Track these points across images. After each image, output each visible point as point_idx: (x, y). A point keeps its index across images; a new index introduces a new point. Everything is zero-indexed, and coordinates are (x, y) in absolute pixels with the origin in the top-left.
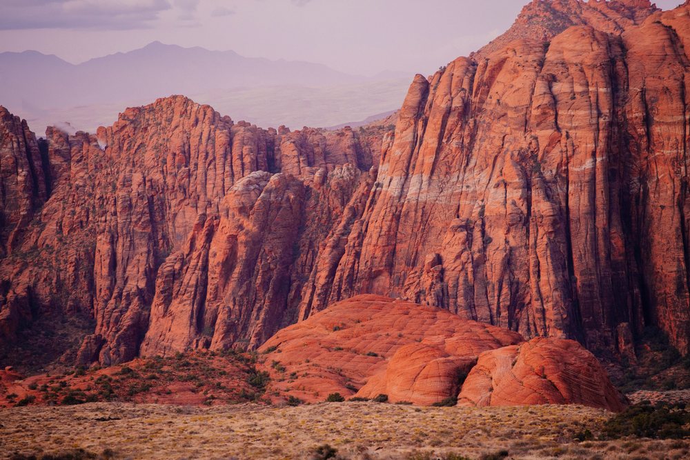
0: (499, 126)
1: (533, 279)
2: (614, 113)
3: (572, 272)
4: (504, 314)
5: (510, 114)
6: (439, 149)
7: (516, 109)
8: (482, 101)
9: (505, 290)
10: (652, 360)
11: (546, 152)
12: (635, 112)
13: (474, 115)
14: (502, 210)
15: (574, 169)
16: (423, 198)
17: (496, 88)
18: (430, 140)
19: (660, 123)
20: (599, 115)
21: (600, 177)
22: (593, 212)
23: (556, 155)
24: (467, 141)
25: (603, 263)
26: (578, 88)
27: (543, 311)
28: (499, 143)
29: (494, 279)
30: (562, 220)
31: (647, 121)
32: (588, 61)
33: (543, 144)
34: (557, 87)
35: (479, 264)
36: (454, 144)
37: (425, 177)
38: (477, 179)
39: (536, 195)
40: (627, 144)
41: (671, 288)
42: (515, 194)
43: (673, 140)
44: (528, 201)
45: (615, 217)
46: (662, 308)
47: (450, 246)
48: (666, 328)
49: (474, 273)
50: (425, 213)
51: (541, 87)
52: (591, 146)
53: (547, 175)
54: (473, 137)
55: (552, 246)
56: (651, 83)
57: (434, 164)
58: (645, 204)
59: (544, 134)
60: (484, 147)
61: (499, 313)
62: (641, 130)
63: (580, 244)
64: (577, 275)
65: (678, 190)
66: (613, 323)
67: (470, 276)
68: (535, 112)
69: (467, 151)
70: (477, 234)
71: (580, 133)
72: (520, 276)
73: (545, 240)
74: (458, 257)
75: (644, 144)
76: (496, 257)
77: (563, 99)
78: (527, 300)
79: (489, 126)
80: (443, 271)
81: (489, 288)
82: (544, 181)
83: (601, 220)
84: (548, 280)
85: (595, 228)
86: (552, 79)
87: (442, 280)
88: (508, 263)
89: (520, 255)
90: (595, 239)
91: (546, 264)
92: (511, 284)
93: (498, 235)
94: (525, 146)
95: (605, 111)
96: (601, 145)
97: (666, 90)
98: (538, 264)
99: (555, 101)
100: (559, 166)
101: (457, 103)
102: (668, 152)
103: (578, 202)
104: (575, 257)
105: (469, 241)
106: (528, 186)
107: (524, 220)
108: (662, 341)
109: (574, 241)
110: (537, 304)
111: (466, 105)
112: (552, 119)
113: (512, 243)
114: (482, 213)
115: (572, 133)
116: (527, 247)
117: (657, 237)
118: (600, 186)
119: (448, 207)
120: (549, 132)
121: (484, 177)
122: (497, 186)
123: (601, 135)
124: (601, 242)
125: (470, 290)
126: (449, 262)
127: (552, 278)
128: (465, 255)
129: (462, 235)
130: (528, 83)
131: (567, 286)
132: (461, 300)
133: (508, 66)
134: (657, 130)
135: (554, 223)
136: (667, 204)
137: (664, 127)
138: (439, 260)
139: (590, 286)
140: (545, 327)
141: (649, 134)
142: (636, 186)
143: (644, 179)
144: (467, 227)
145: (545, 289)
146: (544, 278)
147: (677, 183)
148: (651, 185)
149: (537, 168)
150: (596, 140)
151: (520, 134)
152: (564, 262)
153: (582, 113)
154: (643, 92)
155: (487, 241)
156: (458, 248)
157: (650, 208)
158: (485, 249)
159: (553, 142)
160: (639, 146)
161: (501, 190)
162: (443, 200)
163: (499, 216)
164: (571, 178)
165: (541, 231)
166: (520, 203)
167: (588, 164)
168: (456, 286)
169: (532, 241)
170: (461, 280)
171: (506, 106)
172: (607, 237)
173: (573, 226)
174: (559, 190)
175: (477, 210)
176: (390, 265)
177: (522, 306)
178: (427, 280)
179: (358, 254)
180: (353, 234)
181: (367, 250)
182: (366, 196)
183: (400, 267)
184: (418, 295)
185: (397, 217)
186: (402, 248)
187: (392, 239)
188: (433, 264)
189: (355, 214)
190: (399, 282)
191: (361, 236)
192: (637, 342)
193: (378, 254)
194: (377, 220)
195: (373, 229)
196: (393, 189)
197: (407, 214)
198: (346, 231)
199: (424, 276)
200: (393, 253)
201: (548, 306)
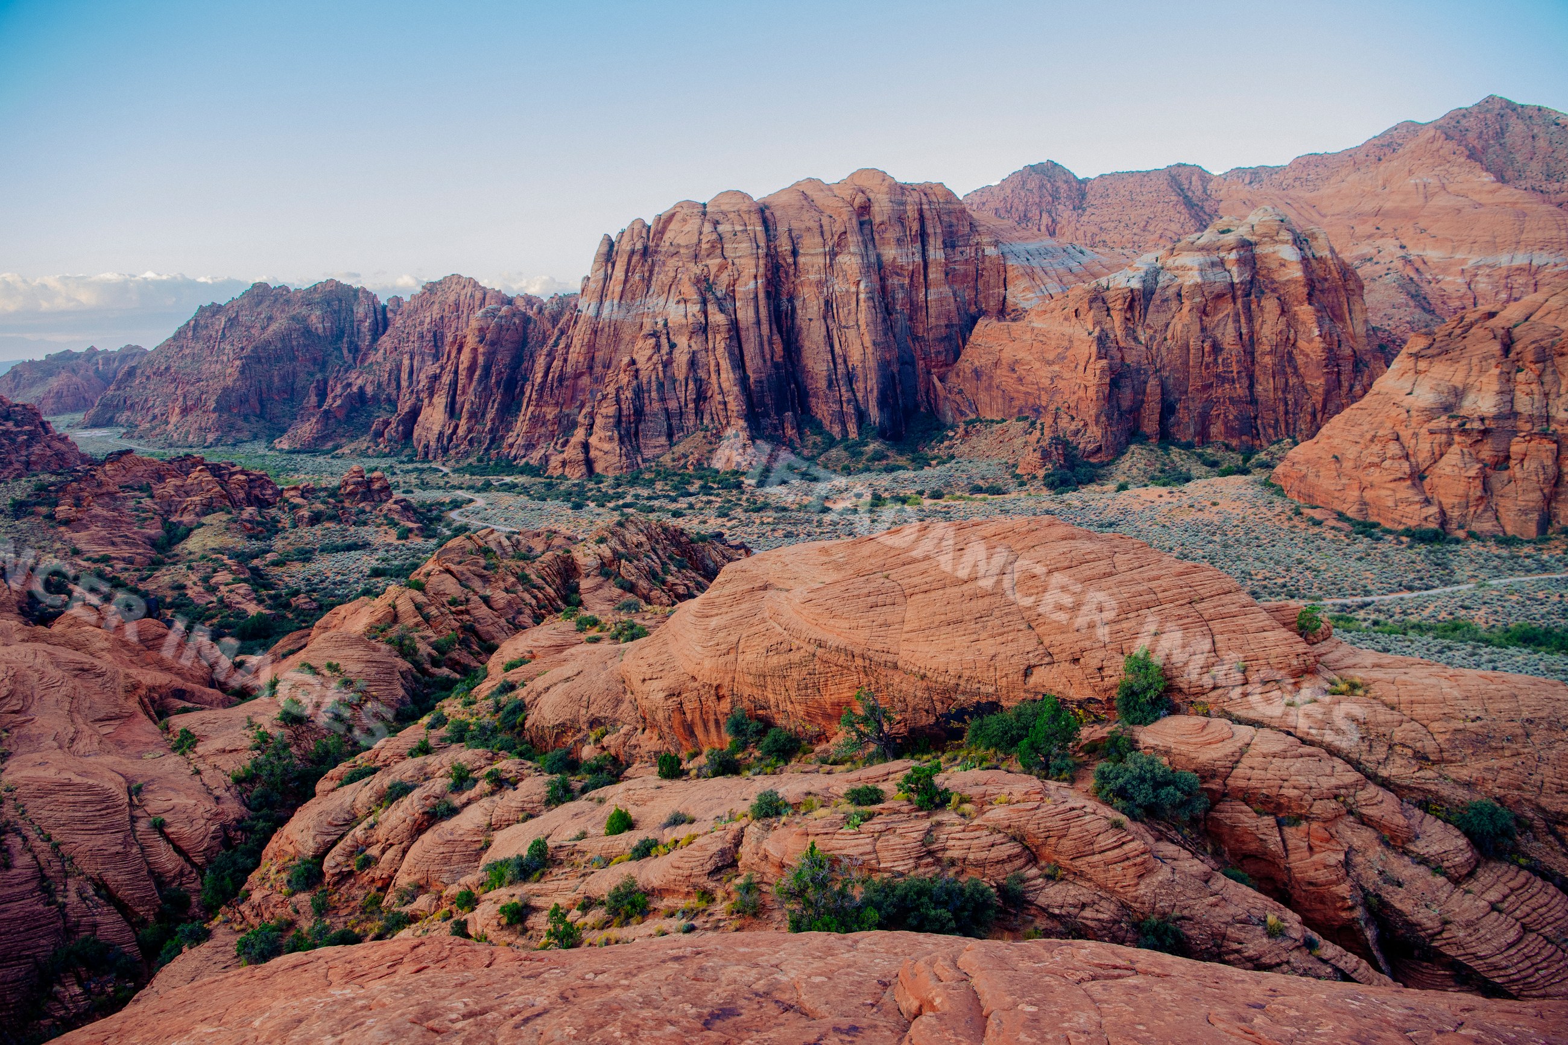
0: (672, 263)
1: (714, 376)
2: (768, 247)
3: (744, 371)
4: (691, 405)
5: (682, 251)
6: (626, 281)
7: (687, 246)
8: (657, 245)
9: (691, 386)
10: (815, 443)
11: (716, 276)
12: (785, 246)
13: (651, 255)
14: (684, 321)
15: (740, 289)
16: (614, 317)
17: (668, 236)
18: (619, 273)
19: (804, 255)
20: (758, 247)
21: (761, 295)
22: (758, 322)
23: (725, 278)
24: (647, 274)
25: (769, 364)
26: (738, 228)
27: (725, 403)
28: (672, 274)
29: (681, 376)
30: (734, 327)
31: (795, 253)
32: (744, 208)
33: (713, 271)
34: (720, 228)
35: (667, 364)
36: (637, 277)
37: (616, 302)
38: (656, 302)
39: (712, 308)
40: (778, 271)
41: (823, 384)
42: (694, 309)
43: (816, 268)
44: (705, 313)
45: (774, 327)
46: (813, 401)
47: (643, 351)
48: (819, 416)
49: (664, 372)
50: (616, 330)
51: (708, 228)
52: (753, 271)
53: (719, 294)
54: (651, 272)
55: (729, 349)
56: (795, 225)
57: (622, 291)
58: (793, 319)
59: (714, 263)
60: (660, 278)
61: (686, 405)
62: (790, 260)
63: (750, 349)
64: (750, 373)
65: (822, 306)
66: (780, 412)
67: (661, 375)
68: (704, 246)
69: (648, 281)
70: (664, 340)
71: (743, 261)
72: (702, 374)
73: (723, 344)
74: (650, 359)
75: (792, 272)
76: (681, 359)
77: (727, 236)
78: (709, 394)
79: (664, 263)
80: (637, 371)
81: (677, 385)
82: (718, 299)
83: (765, 329)
84: (728, 378)
85: (760, 336)
86: (716, 223)
87: (637, 378)
88: (693, 363)
89: (702, 357)
90: (761, 344)
91: (725, 364)
92: (696, 381)
93: (682, 342)
94: (698, 272)
95: (762, 244)
96: (762, 270)
97: (809, 229)
98: (718, 364)
99: (721, 238)
100: (728, 286)
101: (639, 246)
102: (813, 277)
103: (745, 315)
104: (747, 359)
105: (658, 347)
106: (704, 302)
107: (703, 329)
108: (818, 427)
109: (745, 347)
110: (719, 398)
111: (646, 248)
112: (719, 251)
113: (695, 347)
114: (666, 325)
115: (736, 261)
116: (707, 350)
117: (807, 344)
118: (762, 302)
119: (634, 324)
120: (719, 261)
121: (662, 301)
122: (678, 302)
123: (762, 262)
124: (766, 344)
125: (661, 385)
126: (642, 363)
127: (731, 375)
128: (655, 357)
129: (653, 341)
130: (696, 227)
131: (743, 381)
132: (654, 394)
133: (678, 217)
134: (801, 260)
135: (729, 330)
136: (814, 317)
137: (809, 258)
138: (633, 362)
139: (761, 382)
140: (727, 417)
141: (795, 263)
142: (785, 305)
143: (791, 299)
144: (655, 334)
145: (725, 385)
146: (723, 375)
147: (822, 301)
148: (798, 304)
149: (710, 288)
150: (757, 266)
151: (691, 265)
152: (739, 363)
153: (744, 245)
154: (790, 231)
155: (673, 346)
156: (649, 352)
157: (798, 322)
158: (671, 353)
159: (722, 268)
160: (787, 273)
161: (682, 305)
162: (630, 319)
163: (681, 326)
164: (738, 296)
165: (718, 337)
166: (699, 315)
167: (751, 285)
168: (649, 382)
169: (711, 346)
170: (653, 378)
171: (679, 246)
172: (771, 343)
173: (743, 334)
174: (728, 305)
175: (661, 323)
176: (591, 368)
177: (705, 399)
178: (624, 378)
179: (565, 360)
180: (562, 345)
181: (572, 357)
182: (569, 321)
183: (598, 370)
184: (618, 390)
185: (595, 332)
186: (600, 355)
187: (591, 348)
188: (629, 365)
189: (562, 332)
190: (599, 380)
191: (568, 347)
192: (799, 428)
193: (581, 359)
194: (579, 336)
195: (576, 342)
196: (592, 312)
197: (602, 330)
198: (556, 344)
199: (622, 375)
200: (593, 358)
201: (729, 398)
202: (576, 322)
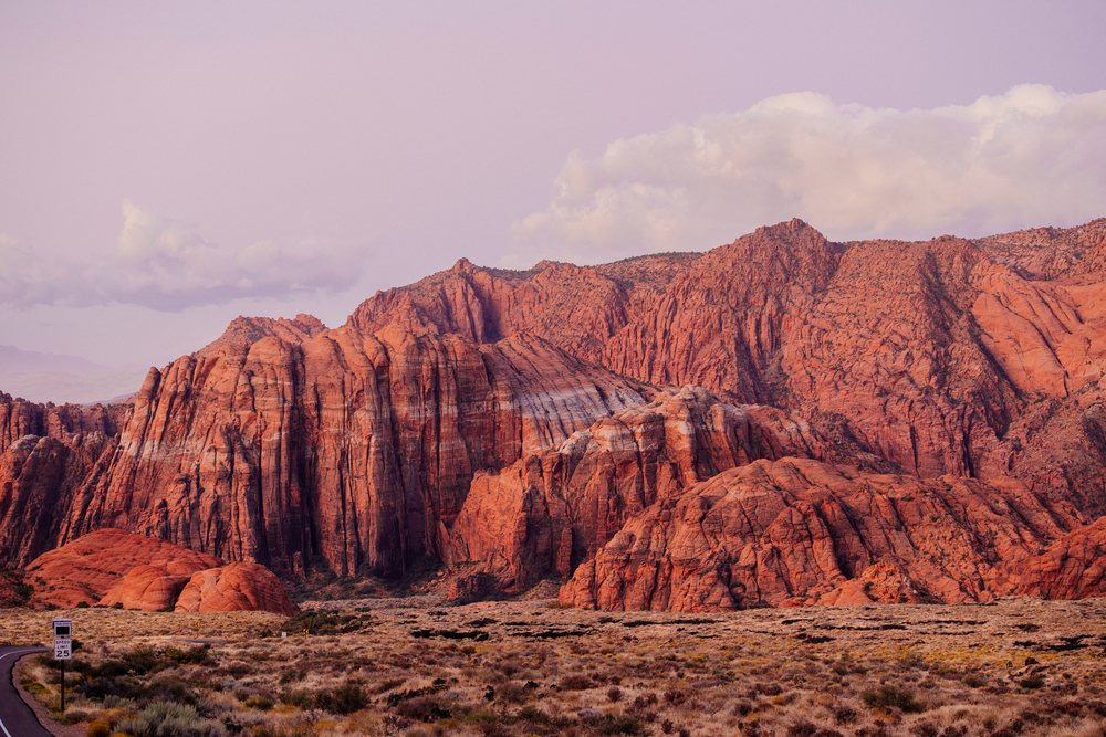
0: (211, 407)
1: (233, 519)
2: (295, 400)
3: (262, 515)
4: (212, 544)
5: (220, 398)
6: (167, 422)
7: (225, 395)
8: (200, 388)
9: (213, 527)
10: (317, 579)
11: (246, 427)
12: (310, 400)
13: (193, 398)
14: (213, 468)
15: (265, 440)
16: (154, 458)
17: (210, 379)
18: (161, 415)
19: (326, 409)
20: (285, 401)
21: (284, 446)
22: (278, 471)
23: (253, 429)
24: (188, 417)
25: (284, 508)
26: (270, 382)
27: (240, 543)
28: (211, 419)
29: (205, 519)
30: (256, 476)
31: (318, 407)
32: (277, 362)
33: (244, 421)
34: (255, 380)
35: (194, 507)
36: (178, 418)
37: (156, 443)
38: (195, 445)
39: (238, 457)
40: (304, 422)
41: (332, 528)
42: (222, 457)
43: (336, 422)
44: (232, 462)
45: (294, 479)
46: (325, 542)
47: (173, 494)
48: (328, 556)
49: (191, 514)
50: (155, 469)
51: (242, 380)
52: (278, 423)
53: (246, 444)
54: (192, 414)
55: (248, 495)
56: (321, 380)
57: (163, 433)
58: (315, 467)
59: (245, 414)
60: (200, 421)
61: (208, 544)
62: (314, 413)
63: (268, 494)
64: (266, 517)
65: (339, 457)
66: (290, 552)
67: (187, 517)
68: (238, 398)
69: (188, 424)
70: (194, 485)
71: (270, 414)
72: (225, 517)
73: (243, 491)
74: (179, 502)
75: (315, 423)
76: (207, 503)
77: (259, 389)
78: (229, 535)
79: (204, 406)
80: (167, 512)
81: (201, 526)
82: (244, 448)
83: (284, 477)
84: (244, 521)
85: (280, 483)
86: (251, 374)
87: (166, 519)
88: (216, 507)
89: (225, 502)
90: (279, 490)
91: (243, 508)
92: (217, 523)
93: (209, 487)
94: (230, 421)
95: (289, 398)
96: (286, 422)
97: (332, 385)
98: (237, 509)
99: (253, 391)
100: (255, 437)
101: (181, 389)
102: (333, 430)
103: (268, 464)
104: (265, 504)
105: (187, 490)
106: (232, 451)
107: (228, 476)
108: (324, 565)
109: (264, 492)
110: (236, 538)
111: (188, 390)
112: (250, 403)
113: (219, 493)
114: (197, 470)
115: (265, 413)
116: (230, 496)
117: (323, 491)
118: (284, 453)
119: (172, 465)
120: (248, 412)
121: (200, 444)
122: (209, 450)
123: (286, 416)
124: (284, 493)
125: (187, 526)
126: (172, 502)
127: (248, 519)
128: (184, 500)
129: (182, 486)
130: (234, 376)
131: (258, 525)
132: (180, 534)
133: (219, 364)
134: (324, 413)
135: (250, 479)
136: (331, 467)
137: (330, 412)
138: (164, 504)
139: (275, 525)
140: (241, 555)
141: (319, 416)
142: (309, 453)
143: (315, 449)
144: (187, 480)
145: (242, 527)
146: (241, 519)
147: (339, 452)
148: (320, 453)
149: (239, 438)
150: (282, 419)
151: (227, 413)
152: (256, 507)
153: (272, 399)
154: (316, 386)
155: (201, 490)
156: (179, 496)
157: (319, 470)
158: (199, 496)
159: (251, 419)
160: (312, 425)
161: (212, 453)
162: (169, 460)
163: (210, 473)
164: (263, 446)
165: (241, 484)
166: (225, 463)
167: (276, 436)
168: (177, 523)
169: (233, 491)
170: (181, 518)
171: (218, 393)
172: (288, 489)
173: (264, 481)
174: (255, 455)
175: (194, 468)
176: (128, 508)
177: (225, 539)
178: (155, 519)
179: (104, 499)
180: (100, 484)
181: (110, 496)
182: (111, 455)
183: (135, 509)
184: (148, 530)
185: (134, 472)
186: (137, 494)
187: (129, 487)
188: (160, 507)
189: (103, 468)
190: (134, 520)
191: (107, 485)
192: (307, 566)
193: (119, 498)
194: (119, 474)
195: (115, 480)
196: (132, 451)
197: (142, 470)
198: (96, 481)
199: (153, 516)
200: (131, 498)
201: (244, 539)
202: (117, 460)
